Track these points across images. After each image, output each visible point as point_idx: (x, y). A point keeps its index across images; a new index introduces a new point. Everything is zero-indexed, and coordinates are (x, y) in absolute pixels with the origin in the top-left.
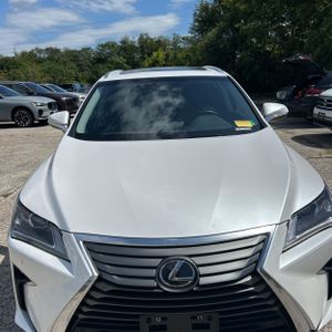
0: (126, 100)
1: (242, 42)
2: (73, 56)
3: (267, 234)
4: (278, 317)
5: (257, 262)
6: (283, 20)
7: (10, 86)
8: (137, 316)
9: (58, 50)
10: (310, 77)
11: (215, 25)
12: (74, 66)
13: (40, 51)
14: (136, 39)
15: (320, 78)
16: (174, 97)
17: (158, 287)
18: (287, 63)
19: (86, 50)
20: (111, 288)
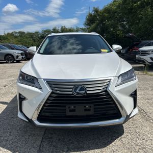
0: (55, 47)
1: (106, 30)
2: (31, 35)
3: (111, 79)
4: (115, 109)
5: (107, 88)
6: (124, 21)
7: (4, 45)
8: (65, 106)
9: (24, 33)
10: (135, 43)
11: (94, 23)
12: (31, 39)
13: (16, 33)
14: (60, 29)
15: (139, 44)
16: (77, 45)
17: (73, 94)
18: (125, 37)
19: (37, 33)
20: (56, 95)
